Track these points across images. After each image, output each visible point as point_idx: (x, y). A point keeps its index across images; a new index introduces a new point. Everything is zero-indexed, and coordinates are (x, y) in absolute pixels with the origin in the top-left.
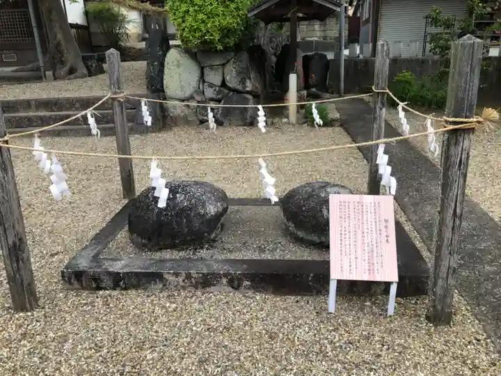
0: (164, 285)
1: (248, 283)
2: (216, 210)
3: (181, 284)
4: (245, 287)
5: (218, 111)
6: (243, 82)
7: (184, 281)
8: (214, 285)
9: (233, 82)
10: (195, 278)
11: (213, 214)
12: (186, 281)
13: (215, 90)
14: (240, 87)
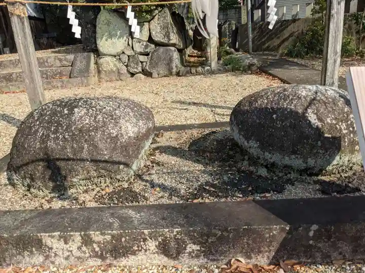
0: (47, 257)
1: (196, 247)
2: (136, 129)
3: (77, 253)
4: (190, 253)
5: (147, 63)
6: (167, 35)
7: (79, 248)
8: (134, 253)
9: (158, 37)
10: (99, 243)
11: (132, 135)
12: (84, 248)
13: (143, 45)
14: (165, 41)
